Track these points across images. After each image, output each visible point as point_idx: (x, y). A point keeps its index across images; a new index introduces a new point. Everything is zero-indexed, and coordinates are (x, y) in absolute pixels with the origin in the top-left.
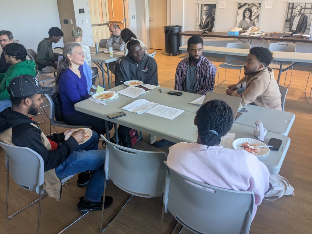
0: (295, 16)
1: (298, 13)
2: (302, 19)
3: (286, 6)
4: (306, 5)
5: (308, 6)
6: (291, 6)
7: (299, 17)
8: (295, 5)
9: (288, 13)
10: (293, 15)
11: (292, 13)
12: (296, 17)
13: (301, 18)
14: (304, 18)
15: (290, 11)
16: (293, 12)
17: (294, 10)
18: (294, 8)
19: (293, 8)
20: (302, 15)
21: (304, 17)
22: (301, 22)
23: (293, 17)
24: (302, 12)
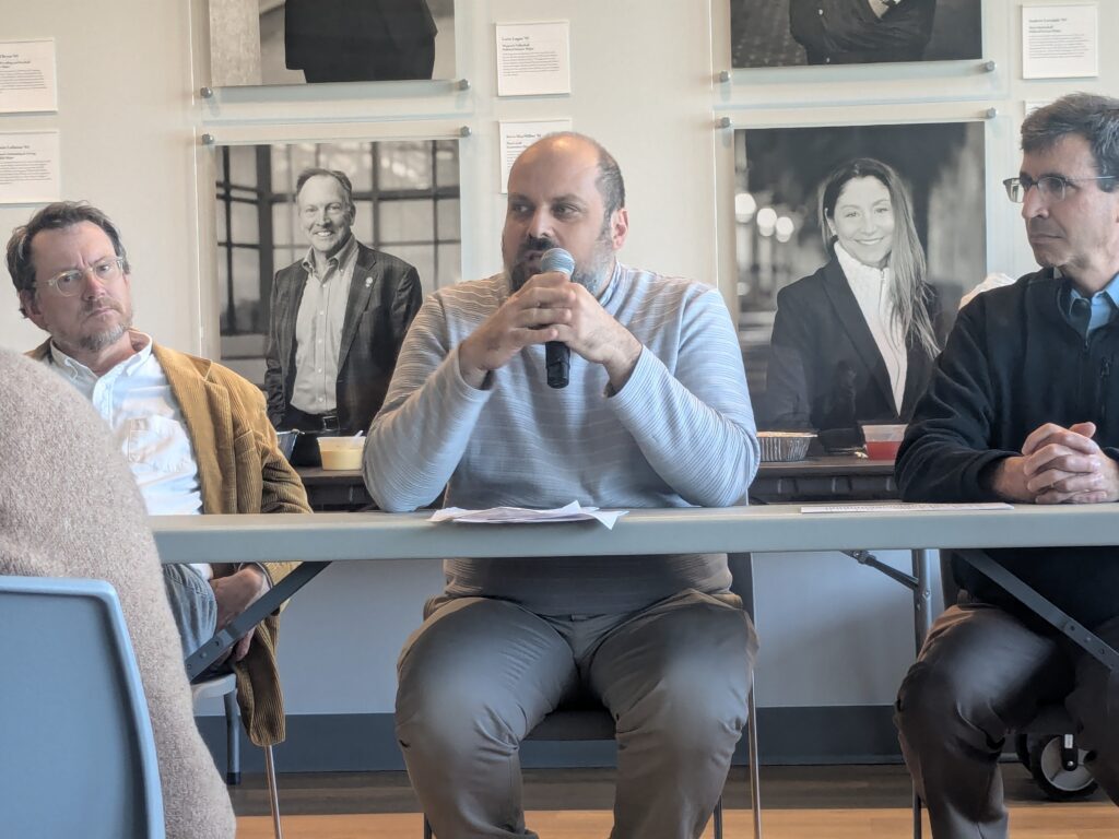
0: (299, 274)
1: (323, 242)
2: (376, 303)
3: (198, 180)
4: (385, 163)
5: (399, 169)
6: (244, 174)
7: (343, 280)
8: (279, 166)
9: (229, 244)
10: (281, 260)
11: (265, 247)
12: (312, 284)
13: (365, 295)
14: (386, 291)
15: (245, 224)
16: (280, 236)
17: (279, 211)
18: (281, 199)
19: (266, 200)
20: (367, 257)
21: (388, 277)
22: (366, 330)
23: (287, 285)
24: (362, 230)
